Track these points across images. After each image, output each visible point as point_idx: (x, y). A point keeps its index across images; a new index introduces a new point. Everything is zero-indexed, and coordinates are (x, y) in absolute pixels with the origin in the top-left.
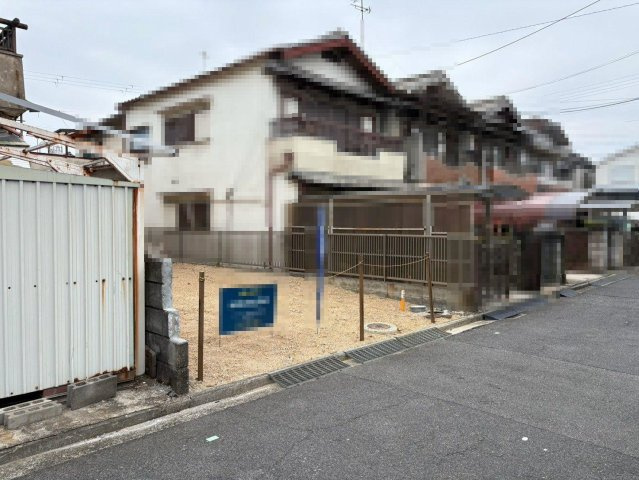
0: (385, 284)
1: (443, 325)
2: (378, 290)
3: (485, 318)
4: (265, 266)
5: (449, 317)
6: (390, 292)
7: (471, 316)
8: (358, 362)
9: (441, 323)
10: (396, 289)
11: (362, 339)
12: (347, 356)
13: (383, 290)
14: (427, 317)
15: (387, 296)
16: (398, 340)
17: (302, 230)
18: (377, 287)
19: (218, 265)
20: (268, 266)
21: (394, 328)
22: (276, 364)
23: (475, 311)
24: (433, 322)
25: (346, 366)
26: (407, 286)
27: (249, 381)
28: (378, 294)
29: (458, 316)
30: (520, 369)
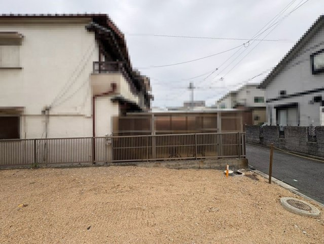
0: (198, 161)
2: (193, 166)
6: (201, 166)
10: (205, 163)
13: (196, 165)
18: (193, 164)
28: (194, 168)
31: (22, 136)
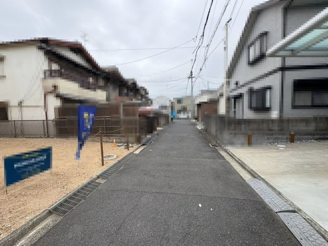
0: (106, 137)
1: (133, 151)
3: (143, 145)
4: (45, 135)
5: (133, 147)
6: (108, 140)
7: (140, 145)
8: (105, 179)
9: (131, 150)
10: (111, 139)
11: (103, 165)
12: (98, 177)
13: (105, 140)
14: (125, 148)
15: (107, 142)
16: (119, 162)
17: (65, 118)
19: (15, 137)
20: (47, 135)
21: (115, 156)
22: (54, 197)
23: (140, 143)
24: (128, 150)
25: (100, 184)
26: (115, 137)
27: (31, 223)
29: (135, 146)
30: (169, 165)
31: (10, 119)
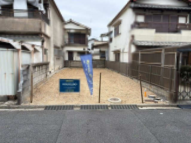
3: (178, 106)
6: (150, 89)
11: (99, 102)
12: (80, 106)
18: (147, 86)
21: (120, 100)
24: (142, 102)
